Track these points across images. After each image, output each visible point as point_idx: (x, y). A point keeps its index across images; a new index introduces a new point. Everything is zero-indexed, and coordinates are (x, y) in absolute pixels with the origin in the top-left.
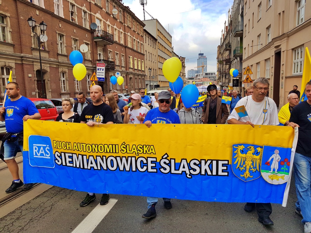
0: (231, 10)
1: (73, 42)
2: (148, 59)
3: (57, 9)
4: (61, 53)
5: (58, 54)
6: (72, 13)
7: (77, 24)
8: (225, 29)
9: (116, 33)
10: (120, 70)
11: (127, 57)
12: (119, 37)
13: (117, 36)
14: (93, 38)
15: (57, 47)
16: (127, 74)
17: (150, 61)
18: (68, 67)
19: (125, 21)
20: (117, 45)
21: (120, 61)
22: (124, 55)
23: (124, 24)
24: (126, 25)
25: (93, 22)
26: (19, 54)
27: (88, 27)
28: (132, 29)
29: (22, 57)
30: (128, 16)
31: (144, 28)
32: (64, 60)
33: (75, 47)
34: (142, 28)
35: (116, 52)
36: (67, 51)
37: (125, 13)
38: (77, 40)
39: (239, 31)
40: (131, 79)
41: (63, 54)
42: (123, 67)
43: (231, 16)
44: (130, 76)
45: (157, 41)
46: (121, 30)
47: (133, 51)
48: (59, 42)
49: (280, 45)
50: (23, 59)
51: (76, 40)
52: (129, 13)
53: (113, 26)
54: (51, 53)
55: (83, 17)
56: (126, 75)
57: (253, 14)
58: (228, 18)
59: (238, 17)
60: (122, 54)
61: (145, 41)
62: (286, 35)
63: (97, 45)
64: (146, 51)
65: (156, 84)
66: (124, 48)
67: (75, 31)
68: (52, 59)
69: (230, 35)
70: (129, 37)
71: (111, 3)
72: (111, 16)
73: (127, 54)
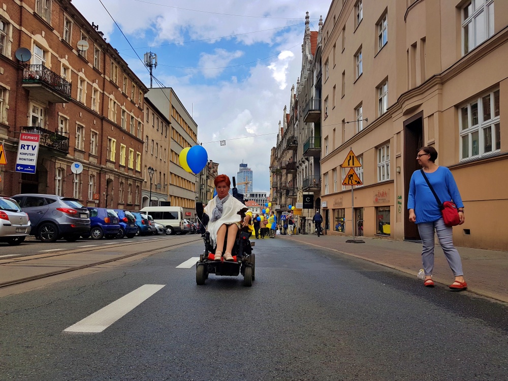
0: (296, 86)
2: (150, 152)
8: (285, 119)
9: (83, 87)
10: (85, 161)
11: (104, 138)
12: (89, 98)
13: (85, 95)
14: (20, 80)
16: (100, 171)
17: (154, 156)
19: (107, 70)
20: (83, 110)
21: (88, 143)
22: (98, 133)
23: (102, 75)
24: (106, 77)
25: (21, 46)
27: (8, 54)
28: (119, 89)
30: (112, 63)
31: (146, 96)
34: (141, 94)
35: (78, 123)
37: (107, 58)
39: (314, 110)
40: (111, 183)
42: (93, 156)
43: (297, 95)
44: (107, 177)
45: (170, 125)
46: (95, 85)
47: (118, 130)
49: (420, 105)
52: (115, 59)
53: (75, 71)
56: (99, 174)
57: (344, 74)
60: (92, 130)
61: (145, 119)
63: (30, 98)
64: (147, 137)
65: (164, 201)
66: (99, 121)
70: (112, 102)
71: (77, 27)
72: (74, 51)
73: (104, 133)
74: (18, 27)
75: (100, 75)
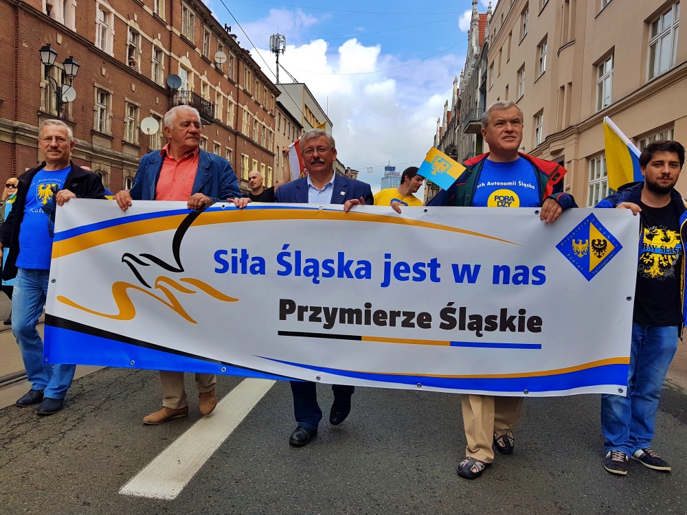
0: (459, 79)
1: (128, 111)
3: (101, 38)
4: (98, 130)
5: (93, 132)
6: (132, 49)
7: (140, 72)
8: (446, 118)
9: (219, 103)
11: (238, 155)
12: (225, 113)
13: (222, 110)
15: (93, 116)
18: (112, 162)
19: (240, 78)
20: (219, 127)
22: (232, 150)
23: (236, 85)
24: (240, 87)
25: (172, 73)
26: (11, 121)
27: (161, 83)
28: (252, 98)
29: (16, 129)
30: (246, 69)
31: (278, 99)
32: (105, 146)
33: (131, 122)
34: (273, 97)
35: (215, 142)
36: (113, 127)
37: (241, 64)
38: (136, 107)
39: (476, 121)
41: (103, 132)
43: (460, 92)
45: (302, 129)
46: (230, 98)
47: (250, 144)
48: (98, 106)
49: (562, 149)
50: (17, 132)
51: (133, 108)
52: (248, 64)
53: (213, 87)
54: (78, 127)
55: (153, 60)
57: (507, 87)
58: (454, 94)
59: (475, 93)
60: (227, 148)
61: (276, 127)
62: (574, 130)
64: (278, 147)
66: (233, 136)
67: (134, 86)
68: (79, 141)
69: (455, 129)
70: (246, 113)
71: (214, 38)
72: (212, 65)
73: (237, 149)
74: (167, 53)
75: (234, 85)
